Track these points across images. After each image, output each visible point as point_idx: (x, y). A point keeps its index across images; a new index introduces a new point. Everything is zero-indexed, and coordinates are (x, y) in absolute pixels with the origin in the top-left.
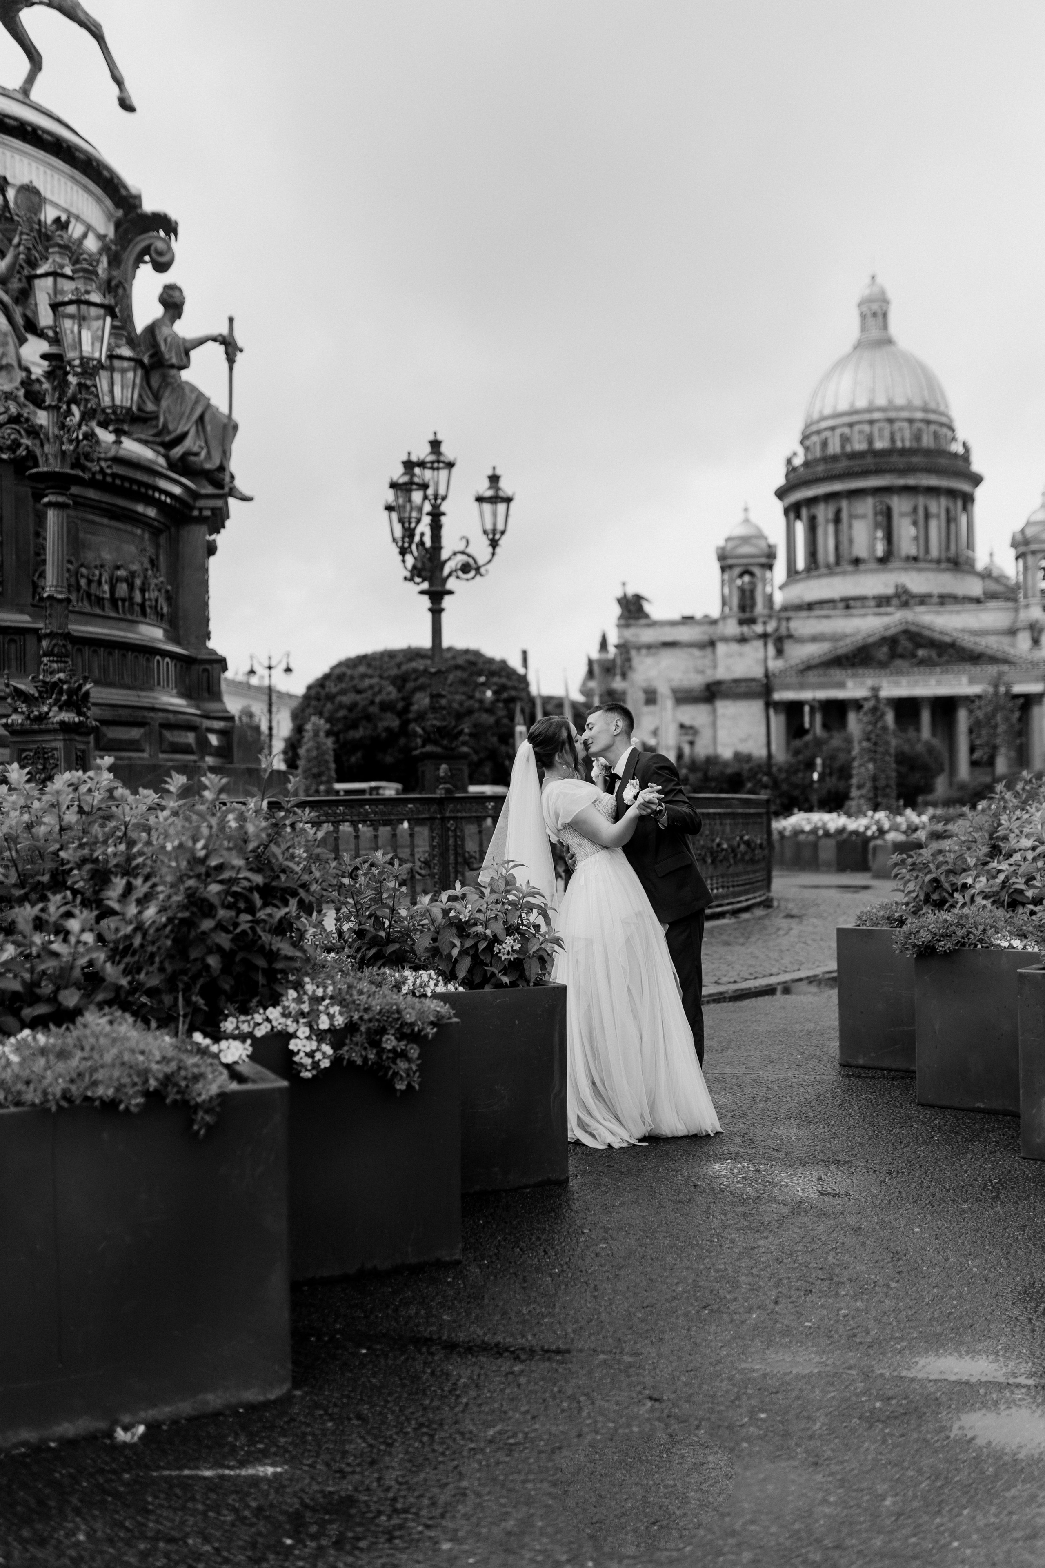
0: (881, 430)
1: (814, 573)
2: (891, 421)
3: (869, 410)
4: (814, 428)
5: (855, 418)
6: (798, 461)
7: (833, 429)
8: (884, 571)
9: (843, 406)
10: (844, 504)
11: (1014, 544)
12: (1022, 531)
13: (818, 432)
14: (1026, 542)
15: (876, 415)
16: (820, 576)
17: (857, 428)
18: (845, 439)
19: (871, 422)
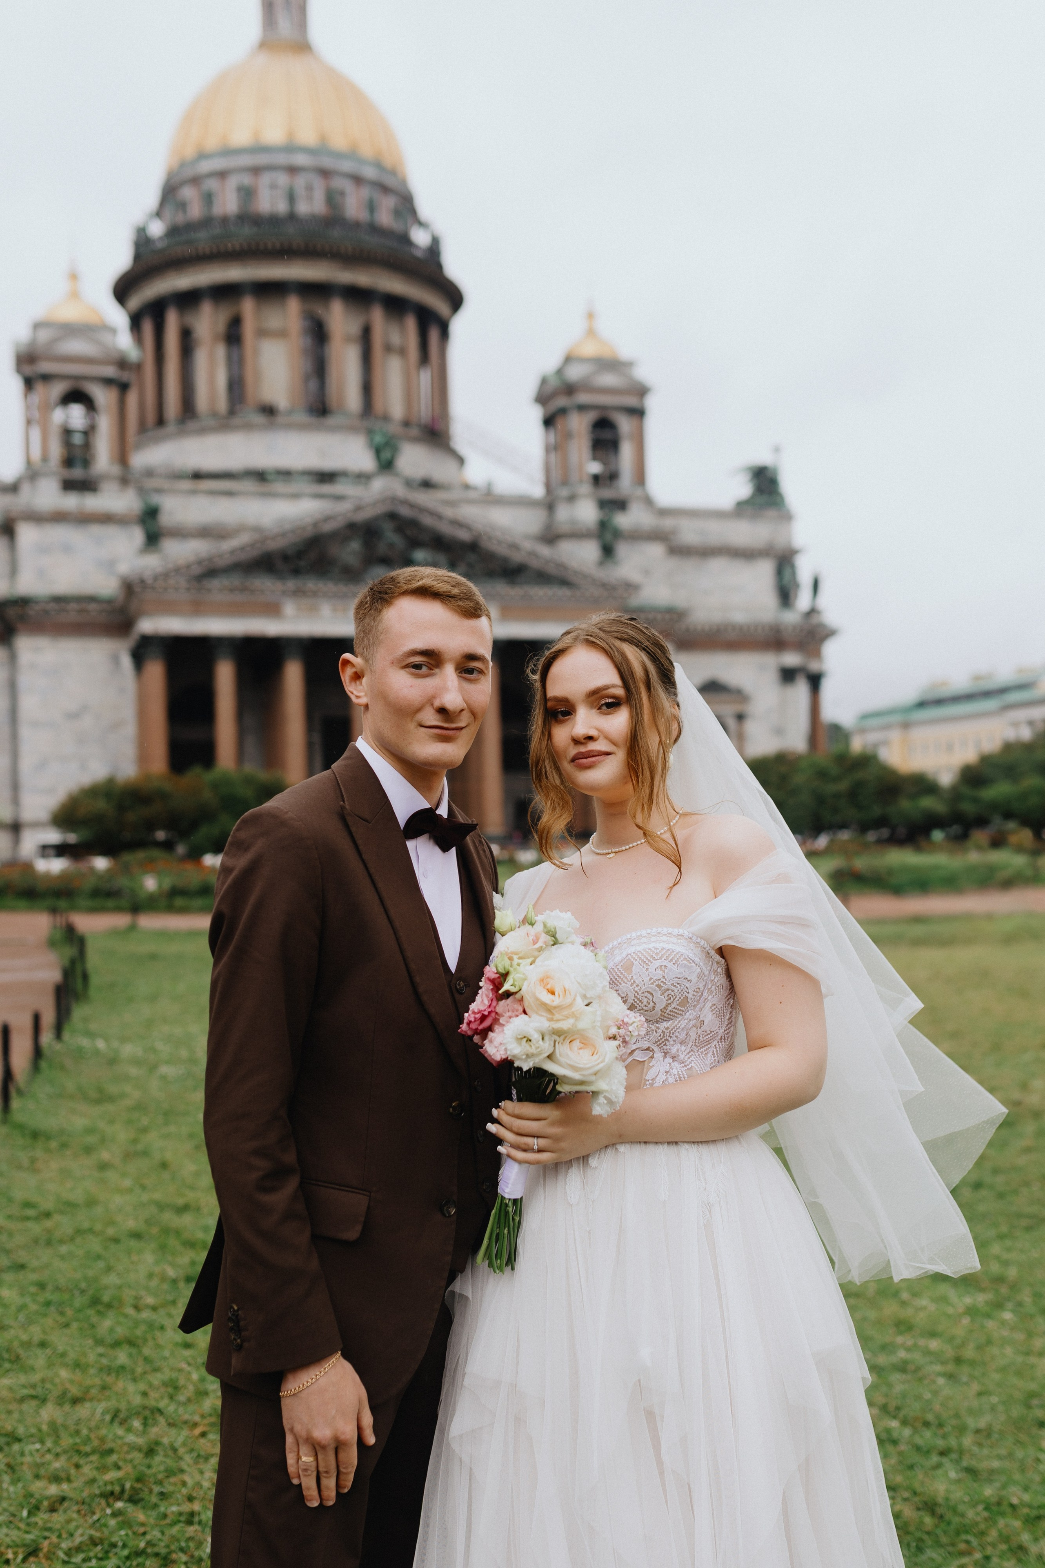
0: (310, 188)
1: (191, 425)
2: (325, 173)
3: (290, 148)
4: (189, 173)
5: (262, 159)
6: (157, 229)
7: (222, 175)
8: (318, 428)
9: (241, 137)
10: (248, 306)
11: (542, 399)
12: (560, 372)
13: (195, 181)
14: (570, 389)
15: (301, 160)
16: (203, 431)
17: (265, 179)
18: (247, 193)
19: (293, 170)
